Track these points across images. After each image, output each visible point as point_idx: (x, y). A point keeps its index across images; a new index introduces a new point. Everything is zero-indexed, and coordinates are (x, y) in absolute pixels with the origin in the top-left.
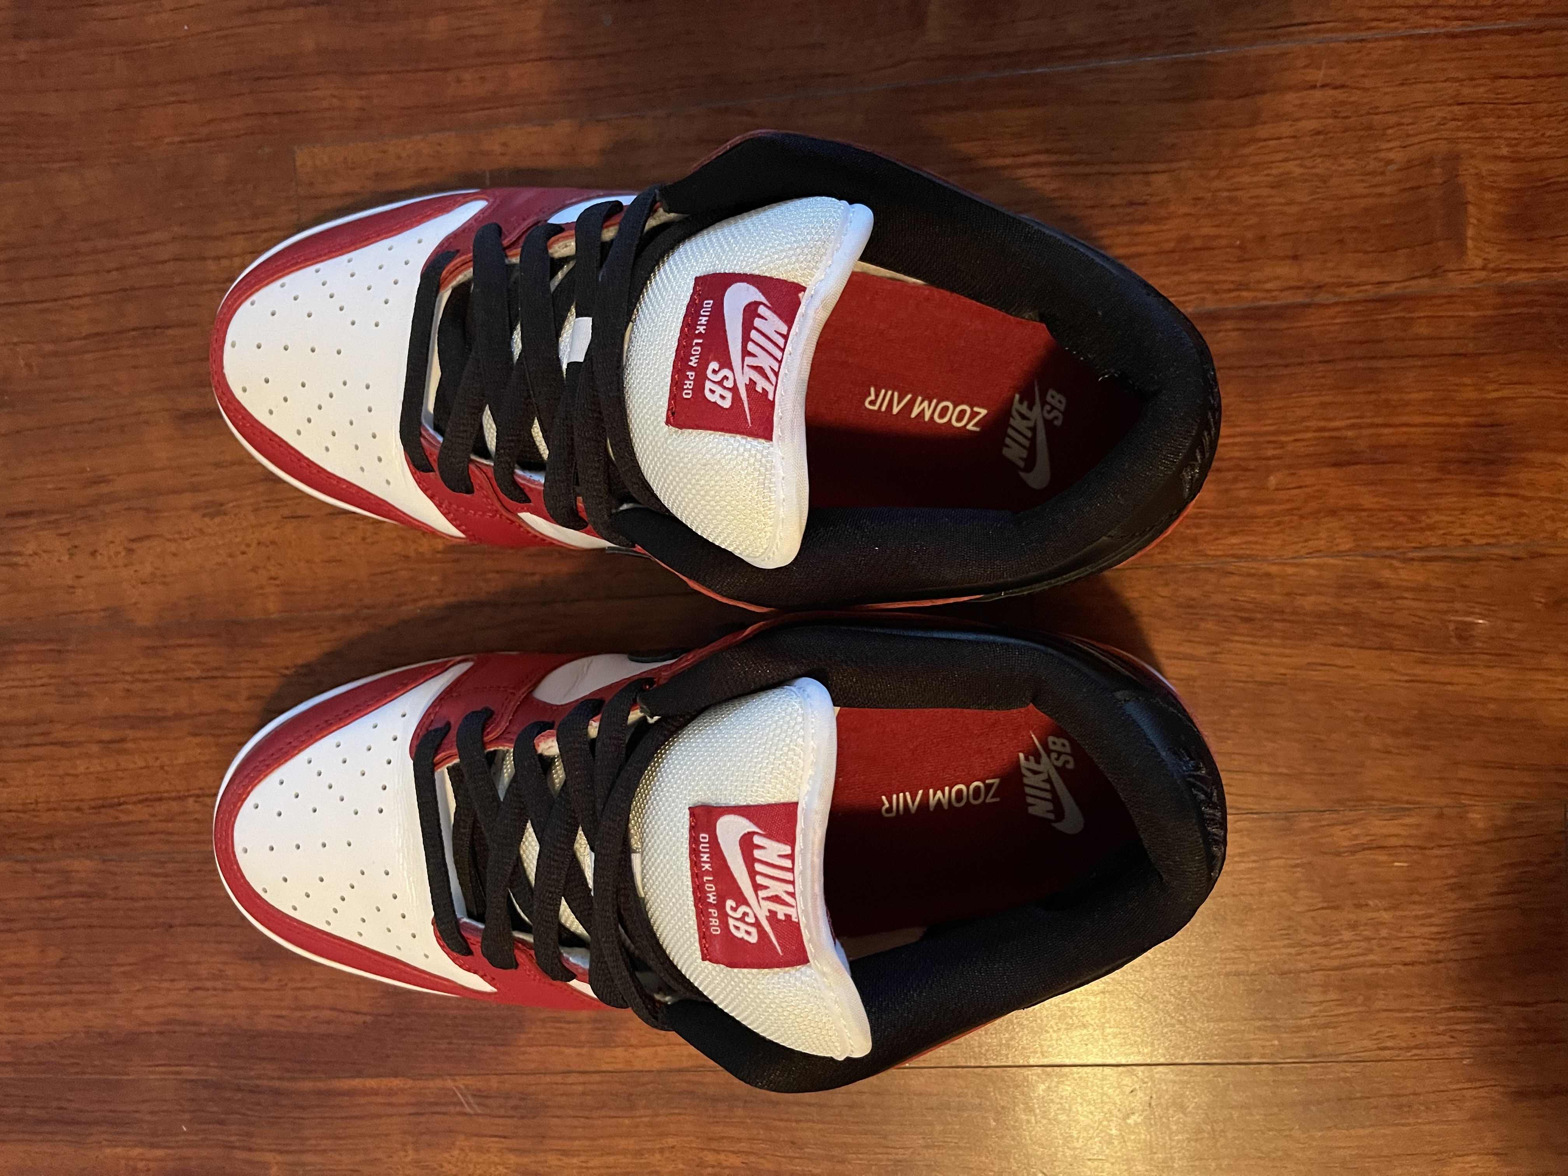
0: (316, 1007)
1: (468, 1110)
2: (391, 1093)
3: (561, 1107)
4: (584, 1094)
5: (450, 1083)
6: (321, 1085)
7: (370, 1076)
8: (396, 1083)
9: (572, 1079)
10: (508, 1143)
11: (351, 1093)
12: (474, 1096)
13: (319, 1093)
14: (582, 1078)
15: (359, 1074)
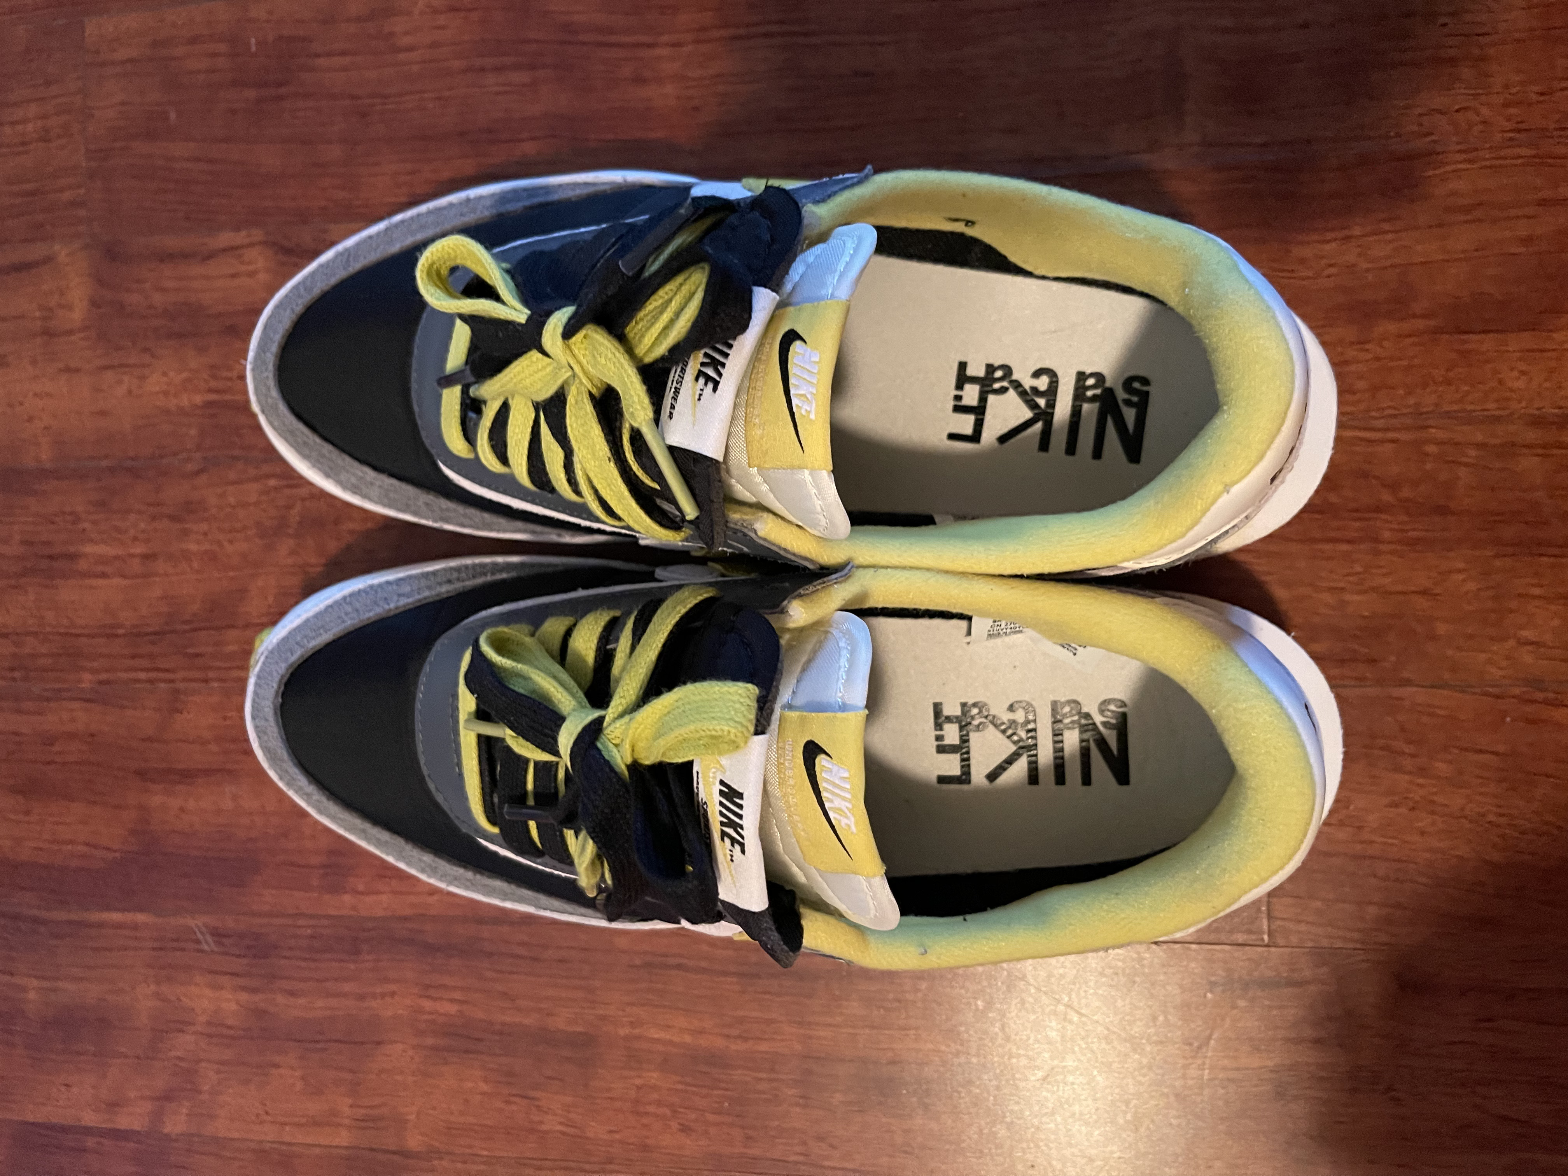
0: (71, 842)
1: (206, 947)
2: (135, 927)
3: (291, 948)
4: (312, 937)
5: (190, 922)
6: (74, 916)
7: (117, 910)
8: (141, 917)
9: (301, 922)
10: (241, 981)
11: (100, 925)
12: (213, 935)
13: (71, 922)
14: (311, 922)
15: (108, 908)
